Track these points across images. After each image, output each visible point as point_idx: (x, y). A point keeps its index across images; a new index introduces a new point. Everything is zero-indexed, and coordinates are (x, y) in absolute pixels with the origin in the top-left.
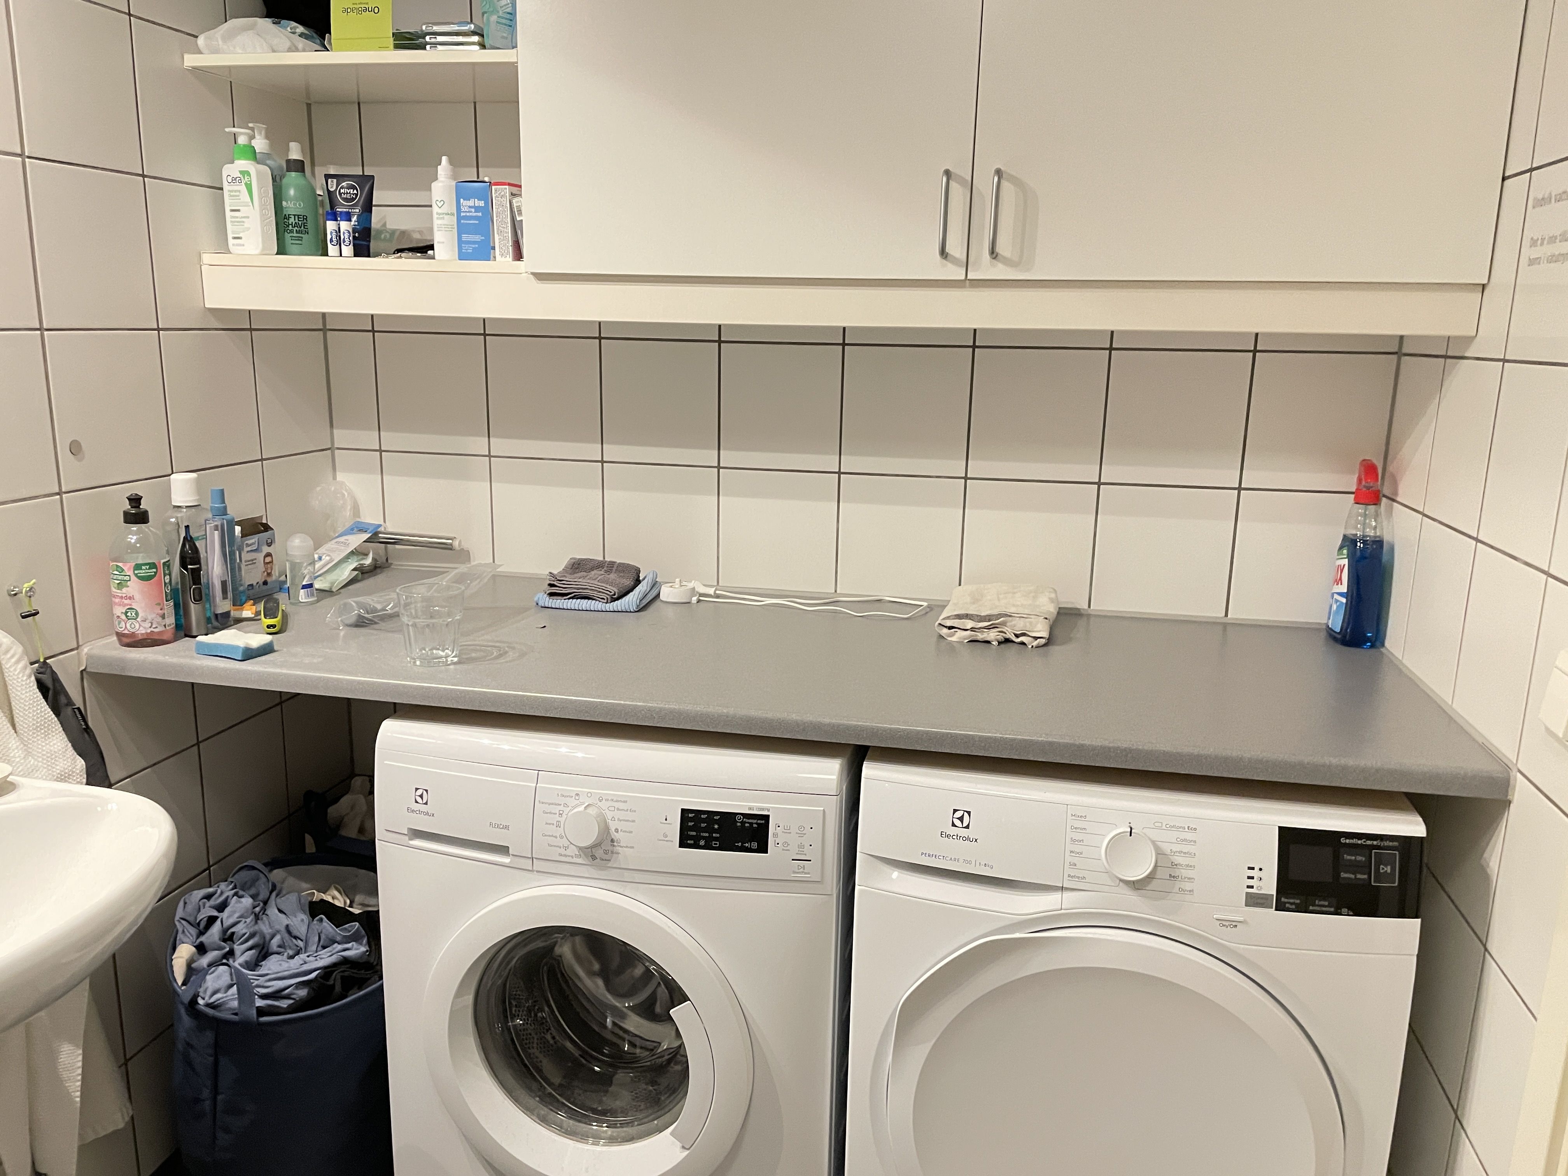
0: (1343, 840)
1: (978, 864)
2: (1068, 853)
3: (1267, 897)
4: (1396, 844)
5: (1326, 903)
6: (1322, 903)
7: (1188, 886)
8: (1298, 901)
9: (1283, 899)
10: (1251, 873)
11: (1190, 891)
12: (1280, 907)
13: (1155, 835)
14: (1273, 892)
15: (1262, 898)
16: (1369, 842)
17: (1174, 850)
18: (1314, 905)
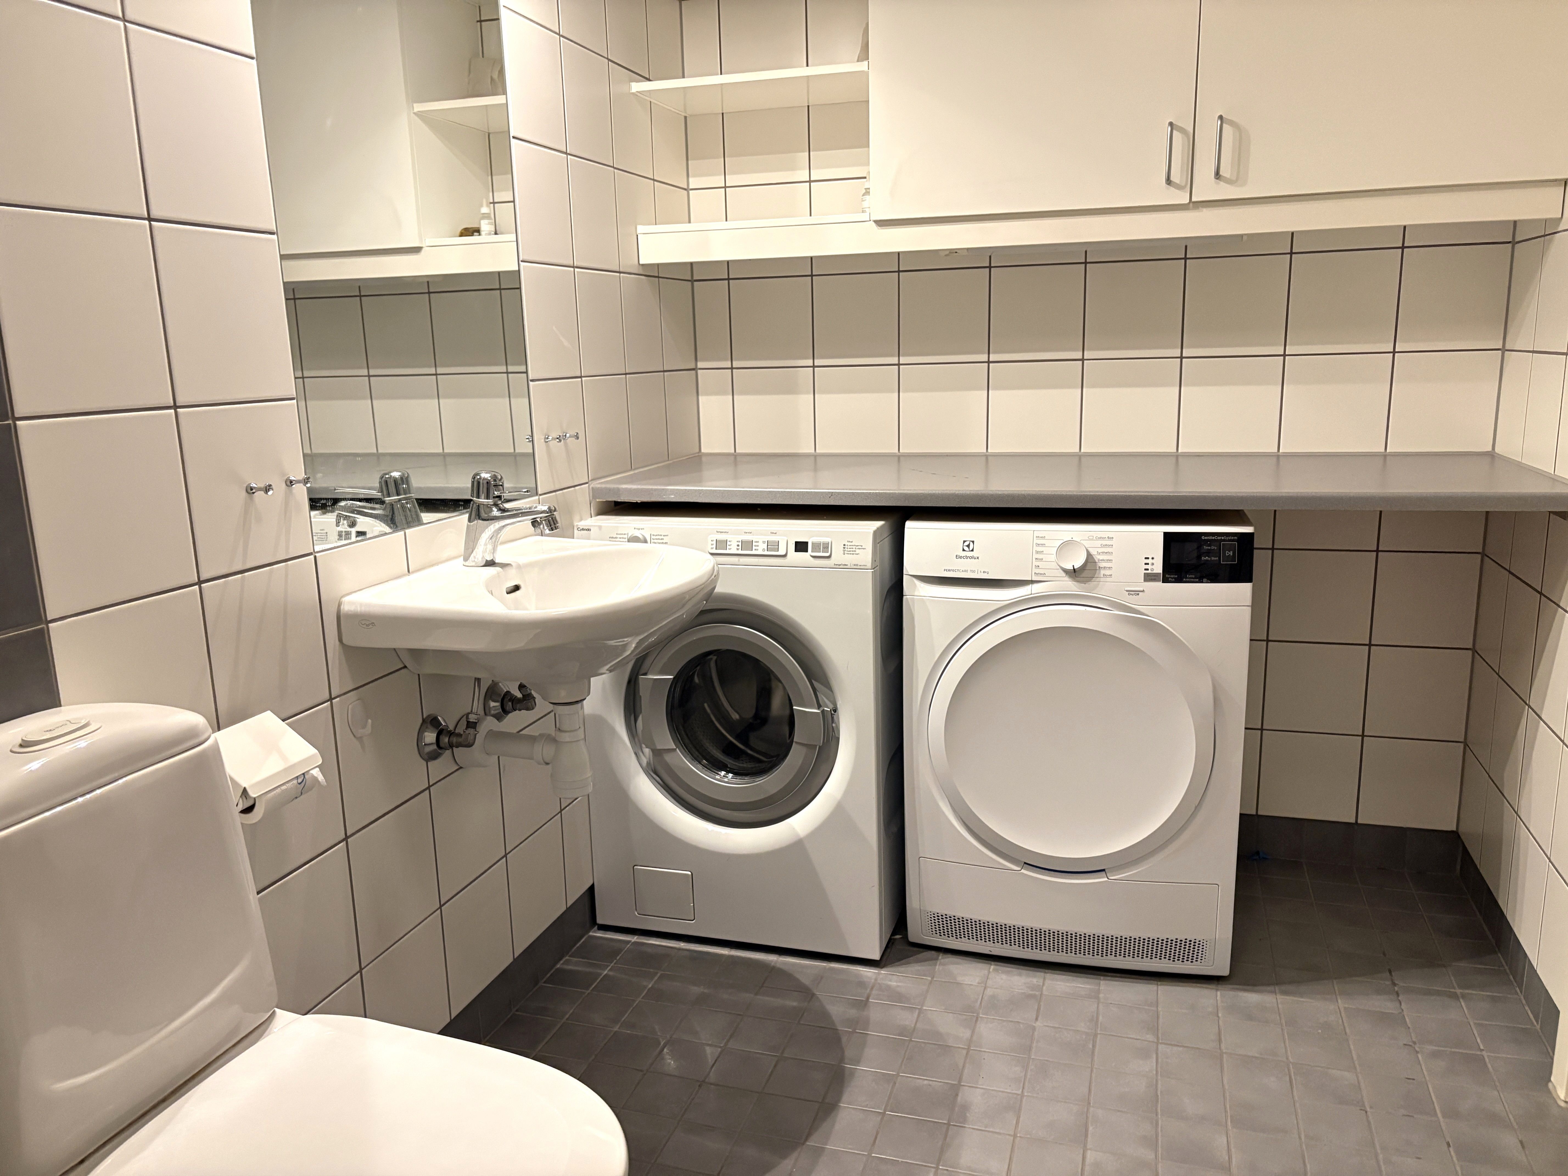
0: (1203, 538)
1: (979, 572)
2: (1034, 560)
3: (1157, 575)
4: (1236, 538)
5: (1194, 576)
6: (1191, 576)
7: (1108, 572)
8: (1176, 576)
9: (1167, 576)
10: (1147, 561)
11: (1110, 575)
12: (1165, 580)
13: (1087, 544)
14: (1161, 571)
15: (1154, 576)
16: (1219, 538)
17: (1099, 552)
18: (1186, 578)
